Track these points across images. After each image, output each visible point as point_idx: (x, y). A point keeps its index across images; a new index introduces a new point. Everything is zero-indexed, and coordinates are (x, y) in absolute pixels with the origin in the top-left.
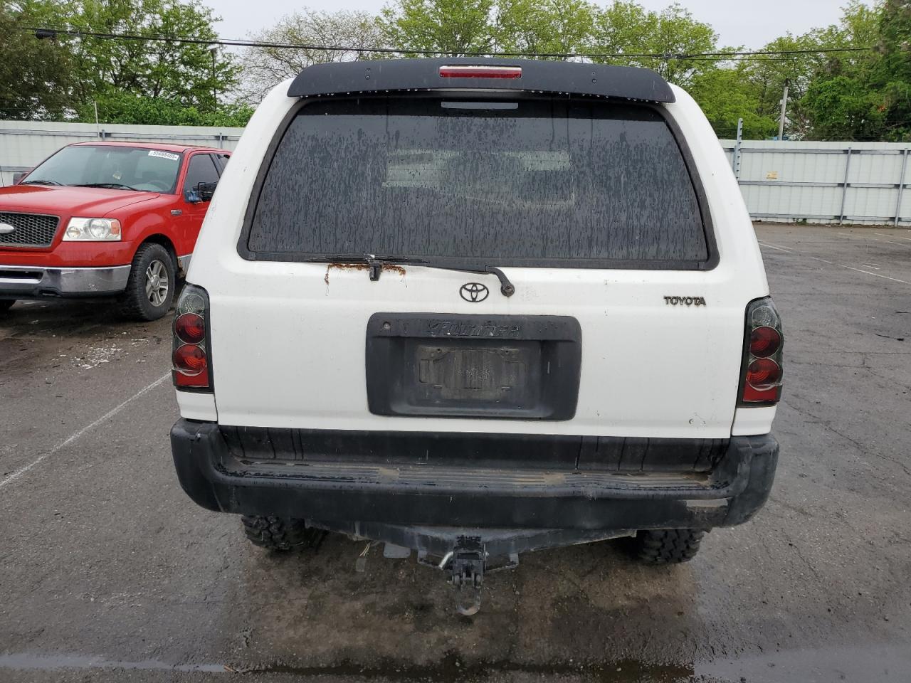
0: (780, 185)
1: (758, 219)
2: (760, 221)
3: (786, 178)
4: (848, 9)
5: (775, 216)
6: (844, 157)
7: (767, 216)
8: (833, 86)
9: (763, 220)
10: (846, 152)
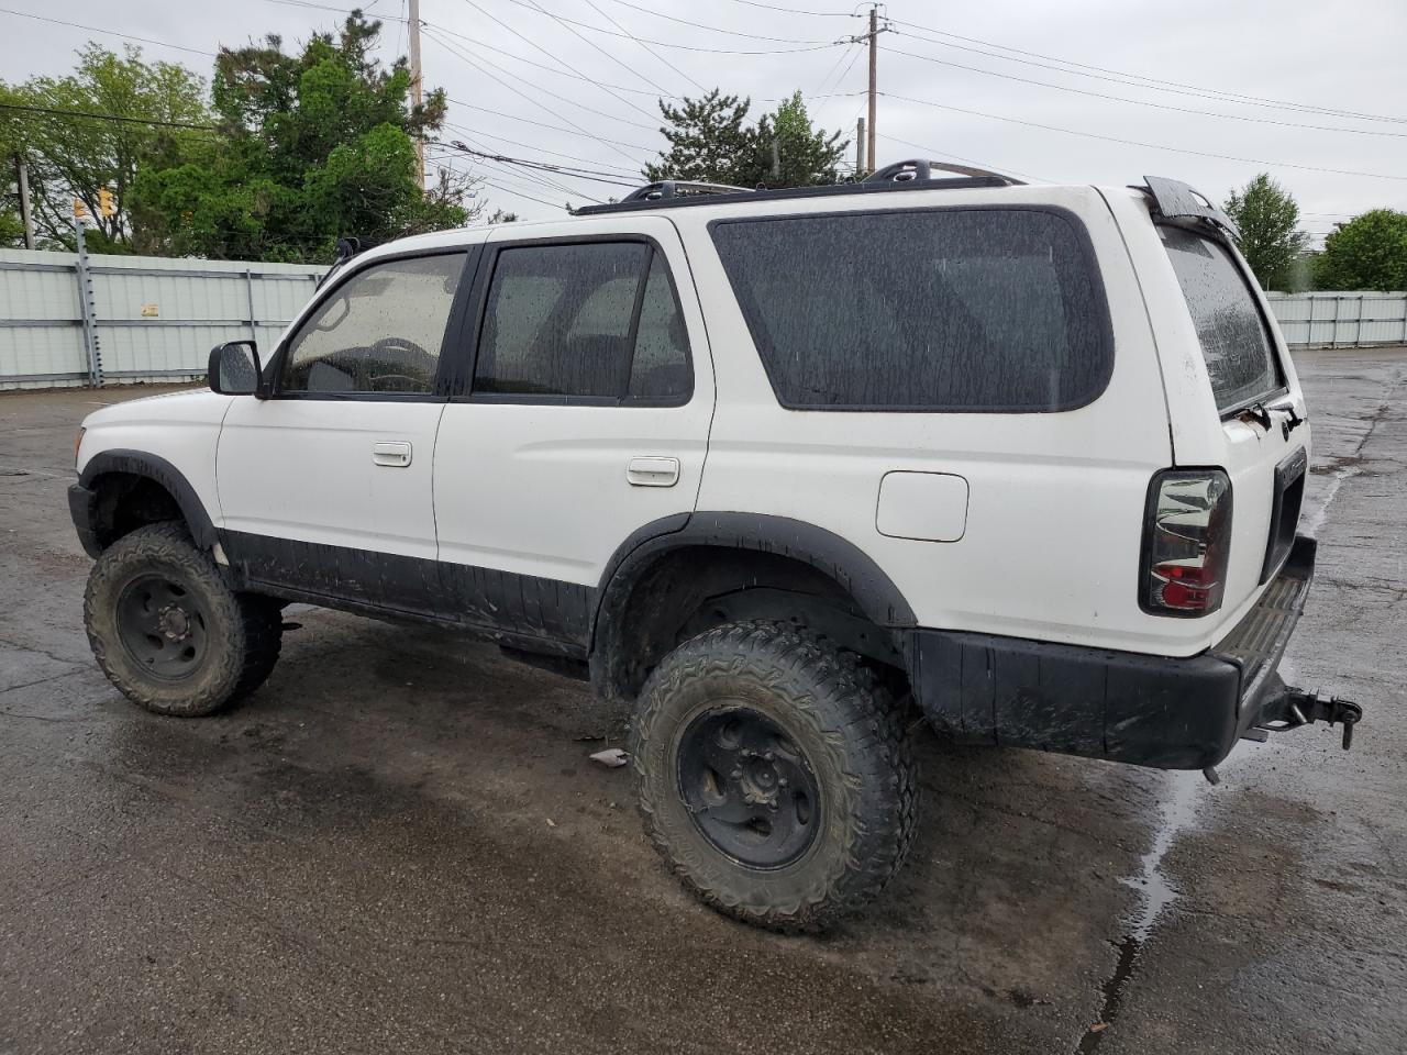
0: (162, 325)
1: (138, 380)
2: (142, 383)
3: (167, 315)
4: (87, 56)
5: (165, 374)
6: (241, 283)
7: (151, 374)
8: (183, 179)
9: (147, 381)
10: (244, 276)
